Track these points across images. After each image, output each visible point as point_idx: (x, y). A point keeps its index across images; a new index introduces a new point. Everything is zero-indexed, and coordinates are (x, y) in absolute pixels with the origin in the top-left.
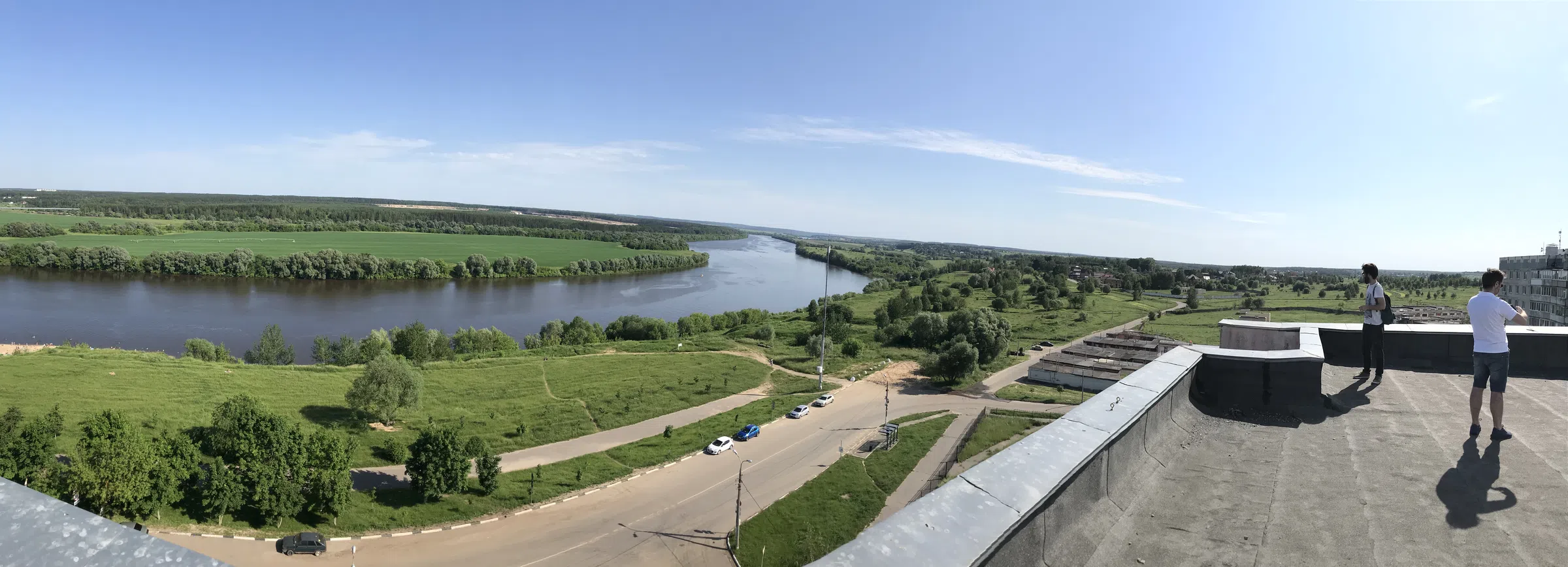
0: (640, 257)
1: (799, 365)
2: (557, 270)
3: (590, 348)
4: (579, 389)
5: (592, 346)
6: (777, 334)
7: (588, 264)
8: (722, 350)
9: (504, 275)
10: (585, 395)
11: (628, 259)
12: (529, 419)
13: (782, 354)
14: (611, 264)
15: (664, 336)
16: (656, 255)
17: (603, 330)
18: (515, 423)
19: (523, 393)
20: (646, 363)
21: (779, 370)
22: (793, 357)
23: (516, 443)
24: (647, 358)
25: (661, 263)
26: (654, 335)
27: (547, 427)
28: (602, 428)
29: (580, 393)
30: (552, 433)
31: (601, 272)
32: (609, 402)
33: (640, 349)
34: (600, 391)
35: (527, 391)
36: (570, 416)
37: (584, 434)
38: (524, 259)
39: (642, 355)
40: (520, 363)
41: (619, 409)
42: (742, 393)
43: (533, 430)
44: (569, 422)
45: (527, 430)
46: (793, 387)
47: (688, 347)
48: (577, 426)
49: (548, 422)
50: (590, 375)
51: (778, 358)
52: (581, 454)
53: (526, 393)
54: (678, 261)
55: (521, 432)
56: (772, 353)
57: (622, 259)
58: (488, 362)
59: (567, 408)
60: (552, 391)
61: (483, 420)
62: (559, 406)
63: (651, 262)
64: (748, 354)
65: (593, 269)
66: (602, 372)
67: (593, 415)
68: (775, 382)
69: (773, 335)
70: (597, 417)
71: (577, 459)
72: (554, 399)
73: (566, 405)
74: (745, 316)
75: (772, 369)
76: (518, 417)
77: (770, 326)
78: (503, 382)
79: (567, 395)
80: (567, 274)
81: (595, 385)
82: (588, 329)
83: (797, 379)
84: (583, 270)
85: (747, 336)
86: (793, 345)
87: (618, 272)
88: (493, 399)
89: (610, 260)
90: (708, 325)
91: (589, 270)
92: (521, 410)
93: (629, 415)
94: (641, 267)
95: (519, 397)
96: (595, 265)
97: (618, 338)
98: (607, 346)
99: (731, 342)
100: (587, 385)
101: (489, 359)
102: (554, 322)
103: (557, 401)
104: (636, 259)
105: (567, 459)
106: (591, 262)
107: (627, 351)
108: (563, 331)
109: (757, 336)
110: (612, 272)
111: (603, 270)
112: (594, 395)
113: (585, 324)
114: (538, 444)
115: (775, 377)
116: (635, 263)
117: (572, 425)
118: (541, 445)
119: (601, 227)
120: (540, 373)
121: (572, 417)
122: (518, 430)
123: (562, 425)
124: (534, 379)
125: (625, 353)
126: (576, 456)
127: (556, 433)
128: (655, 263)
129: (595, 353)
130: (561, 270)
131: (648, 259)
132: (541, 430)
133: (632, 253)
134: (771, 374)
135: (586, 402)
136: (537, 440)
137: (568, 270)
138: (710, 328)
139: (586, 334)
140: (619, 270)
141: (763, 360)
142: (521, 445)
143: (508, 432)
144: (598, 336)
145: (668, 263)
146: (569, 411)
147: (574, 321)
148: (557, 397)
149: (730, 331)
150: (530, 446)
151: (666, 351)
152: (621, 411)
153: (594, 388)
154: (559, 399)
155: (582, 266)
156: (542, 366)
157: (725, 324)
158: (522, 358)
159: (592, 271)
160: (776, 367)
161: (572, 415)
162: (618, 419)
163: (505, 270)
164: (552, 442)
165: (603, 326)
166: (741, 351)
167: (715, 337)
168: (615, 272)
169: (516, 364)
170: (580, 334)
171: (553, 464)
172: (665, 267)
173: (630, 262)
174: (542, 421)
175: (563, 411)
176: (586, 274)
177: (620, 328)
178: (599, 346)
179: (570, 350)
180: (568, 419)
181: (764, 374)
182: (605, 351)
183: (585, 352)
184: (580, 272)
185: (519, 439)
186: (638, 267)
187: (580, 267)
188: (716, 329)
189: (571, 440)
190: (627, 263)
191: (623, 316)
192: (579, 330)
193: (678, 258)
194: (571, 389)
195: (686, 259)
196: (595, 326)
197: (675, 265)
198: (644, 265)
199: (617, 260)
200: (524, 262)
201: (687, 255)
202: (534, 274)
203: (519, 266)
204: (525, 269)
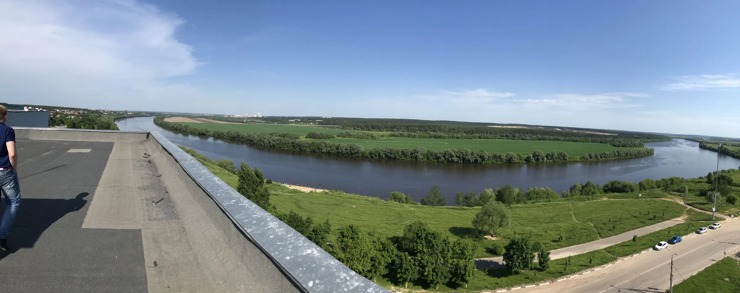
0: (619, 151)
1: (702, 206)
2: (578, 158)
3: (595, 197)
4: (590, 218)
5: (596, 196)
6: (689, 190)
7: (593, 155)
8: (661, 198)
9: (551, 161)
10: (593, 220)
11: (613, 152)
12: (565, 233)
13: (692, 200)
14: (605, 154)
15: (632, 191)
16: (627, 150)
17: (602, 188)
18: (557, 235)
19: (561, 220)
20: (623, 204)
21: (691, 209)
22: (698, 202)
23: (558, 245)
24: (623, 202)
25: (630, 154)
26: (627, 190)
27: (574, 237)
28: (602, 237)
29: (591, 220)
30: (576, 240)
31: (600, 158)
32: (605, 224)
33: (620, 197)
34: (601, 218)
35: (564, 219)
36: (586, 232)
37: (593, 240)
38: (562, 153)
39: (621, 200)
40: (560, 205)
41: (610, 228)
42: (671, 220)
43: (566, 238)
44: (585, 234)
45: (564, 238)
46: (699, 217)
47: (644, 196)
48: (589, 236)
49: (575, 234)
50: (595, 211)
51: (690, 202)
52: (592, 250)
53: (563, 220)
54: (639, 153)
55: (560, 239)
56: (687, 200)
57: (610, 152)
58: (544, 204)
59: (585, 228)
60: (576, 219)
61: (541, 234)
62: (580, 226)
63: (625, 153)
64: (674, 200)
65: (595, 157)
66: (602, 209)
67: (597, 231)
68: (689, 214)
69: (687, 191)
70: (599, 232)
71: (590, 253)
72: (577, 223)
73: (583, 226)
74: (672, 181)
75: (687, 208)
76: (559, 232)
77: (685, 186)
78: (551, 215)
79: (584, 221)
80: (583, 160)
81: (598, 215)
82: (594, 187)
83: (700, 213)
84: (591, 158)
85: (673, 191)
86: (698, 196)
87: (608, 158)
88: (546, 223)
90: (654, 185)
91: (594, 158)
92: (561, 228)
93: (615, 231)
95: (559, 222)
96: (597, 155)
97: (609, 192)
98: (604, 196)
99: (665, 194)
100: (594, 216)
101: (544, 203)
102: (577, 184)
103: (579, 224)
104: (618, 152)
105: (585, 253)
106: (595, 154)
107: (614, 198)
108: (581, 188)
109: (678, 191)
110: (605, 159)
111: (601, 157)
112: (598, 221)
113: (593, 185)
114: (569, 245)
115: (689, 212)
116: (617, 154)
117: (587, 236)
118: (571, 246)
119: (599, 136)
120: (570, 210)
121: (587, 232)
122: (559, 239)
123: (582, 236)
124: (567, 213)
125: (613, 199)
126: (589, 251)
127: (578, 240)
128: (627, 154)
129: (598, 199)
130: (580, 158)
131: (623, 152)
132: (570, 238)
133: (616, 149)
134: (687, 211)
135: (594, 224)
136: (568, 243)
137: (583, 158)
138: (656, 187)
139: (593, 190)
141: (682, 203)
142: (561, 246)
143: (554, 239)
144: (599, 191)
145: (633, 154)
146: (585, 229)
147: (587, 183)
148: (579, 222)
149: (665, 188)
150: (565, 246)
151: (633, 198)
152: (611, 229)
153: (598, 217)
154: (580, 223)
155: (590, 156)
156: (571, 206)
157: (662, 184)
158: (561, 202)
159: (595, 158)
160: (689, 207)
161: (587, 231)
162: (610, 232)
163: (552, 158)
164: (576, 244)
165: (602, 186)
166: (671, 198)
167: (658, 191)
169: (558, 205)
170: (590, 190)
171: (577, 256)
172: (632, 156)
173: (614, 154)
174: (571, 234)
175: (582, 229)
176: (592, 160)
177: (610, 187)
178: (600, 196)
179: (585, 198)
180: (585, 233)
181: (683, 210)
182: (603, 198)
183: (593, 199)
184: (589, 159)
185: (560, 243)
186: (618, 156)
188: (658, 187)
189: (586, 243)
191: (611, 181)
192: (589, 188)
193: (638, 151)
194: (586, 218)
195: (643, 152)
196: (597, 186)
197: (637, 155)
198: (621, 155)
199: (608, 153)
200: (562, 154)
201: (643, 150)
202: (567, 160)
203: (559, 156)
204: (562, 158)
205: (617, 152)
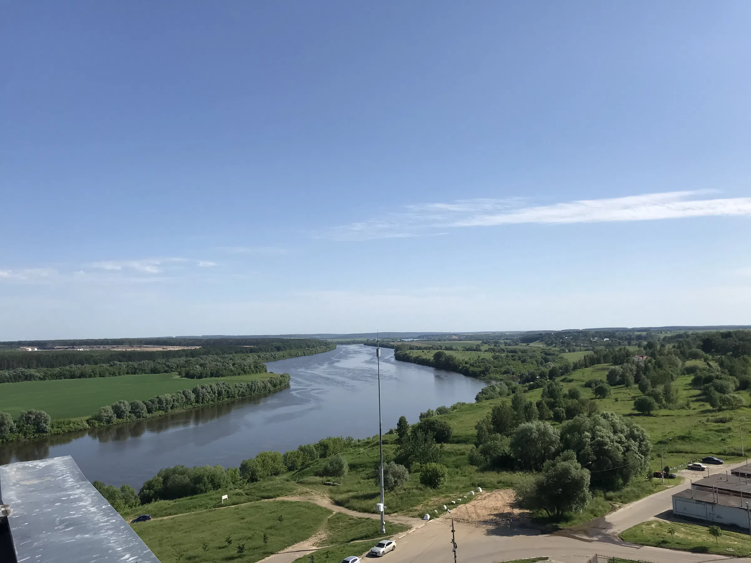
0: (199, 388)
7: (126, 407)
11: (184, 393)
14: (160, 402)
16: (220, 383)
25: (228, 392)
31: (145, 415)
54: (250, 387)
57: (175, 395)
63: (214, 393)
65: (133, 412)
80: (97, 425)
84: (119, 416)
89: (157, 398)
91: (129, 414)
94: (201, 400)
96: (137, 407)
106: (131, 404)
110: (161, 413)
111: (149, 411)
116: (193, 396)
128: (220, 393)
130: (88, 421)
131: (209, 390)
133: (189, 385)
137: (99, 418)
140: (172, 408)
145: (237, 392)
155: (119, 413)
159: (133, 415)
168: (166, 411)
172: (234, 397)
173: (186, 397)
176: (125, 420)
184: (115, 419)
187: (115, 412)
190: (182, 398)
193: (250, 384)
195: (260, 384)
197: (247, 394)
198: (205, 397)
199: (168, 396)
200: (30, 418)
201: (263, 380)
202: (47, 432)
203: (21, 424)
204: (32, 427)
205: (193, 392)
